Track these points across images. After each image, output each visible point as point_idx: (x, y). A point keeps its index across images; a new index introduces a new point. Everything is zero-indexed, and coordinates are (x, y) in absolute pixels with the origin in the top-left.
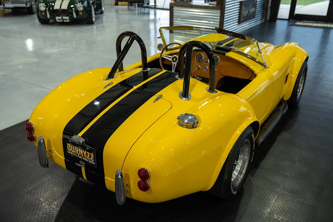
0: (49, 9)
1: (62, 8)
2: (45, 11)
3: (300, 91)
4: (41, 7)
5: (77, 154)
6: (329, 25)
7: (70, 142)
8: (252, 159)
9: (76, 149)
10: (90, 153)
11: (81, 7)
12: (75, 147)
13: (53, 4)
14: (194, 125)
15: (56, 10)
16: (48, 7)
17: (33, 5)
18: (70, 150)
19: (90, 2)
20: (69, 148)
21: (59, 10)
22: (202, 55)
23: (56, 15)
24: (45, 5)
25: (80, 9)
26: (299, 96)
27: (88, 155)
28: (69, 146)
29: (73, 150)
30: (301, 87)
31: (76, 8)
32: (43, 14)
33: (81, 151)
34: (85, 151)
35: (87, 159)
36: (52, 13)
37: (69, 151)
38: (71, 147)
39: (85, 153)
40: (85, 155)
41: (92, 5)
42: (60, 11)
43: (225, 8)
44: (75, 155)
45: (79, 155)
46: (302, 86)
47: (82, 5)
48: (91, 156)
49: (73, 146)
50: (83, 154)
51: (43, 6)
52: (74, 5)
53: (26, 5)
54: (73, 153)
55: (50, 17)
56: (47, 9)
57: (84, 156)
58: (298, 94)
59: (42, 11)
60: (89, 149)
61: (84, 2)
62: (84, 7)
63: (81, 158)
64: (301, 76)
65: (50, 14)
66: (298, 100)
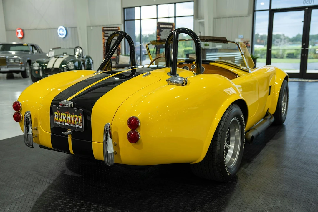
0: (42, 68)
1: (55, 67)
2: (39, 70)
3: (285, 110)
4: (35, 66)
5: (64, 122)
6: (303, 80)
7: (58, 109)
8: (244, 145)
9: (63, 116)
10: (78, 115)
11: (73, 66)
12: (63, 114)
13: (46, 65)
14: (183, 84)
15: (49, 69)
16: (42, 66)
17: (27, 70)
18: (57, 119)
19: (81, 63)
20: (57, 118)
21: (52, 68)
22: (188, 67)
23: (48, 74)
24: (39, 65)
25: (71, 68)
26: (284, 114)
27: (76, 119)
28: (56, 115)
29: (61, 119)
30: (284, 106)
31: (68, 68)
32: (37, 72)
33: (69, 117)
34: (73, 115)
35: (75, 124)
36: (44, 72)
37: (56, 121)
38: (58, 116)
39: (73, 118)
40: (72, 120)
41: (83, 65)
42: (52, 71)
43: (206, 56)
44: (62, 123)
45: (66, 122)
46: (286, 105)
47: (73, 64)
48: (78, 119)
49: (60, 114)
50: (71, 119)
51: (37, 65)
52: (66, 65)
53: (21, 68)
54: (61, 122)
55: (43, 75)
56: (40, 68)
57: (71, 122)
58: (283, 113)
59: (35, 71)
60: (77, 111)
61: (76, 62)
62: (75, 66)
63: (68, 125)
64: (284, 95)
65: (43, 73)
66: (283, 119)
